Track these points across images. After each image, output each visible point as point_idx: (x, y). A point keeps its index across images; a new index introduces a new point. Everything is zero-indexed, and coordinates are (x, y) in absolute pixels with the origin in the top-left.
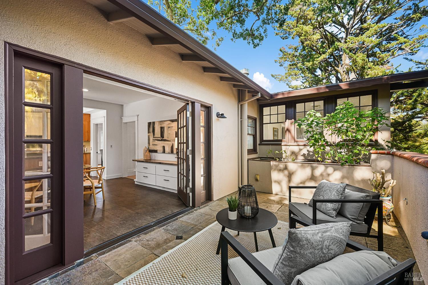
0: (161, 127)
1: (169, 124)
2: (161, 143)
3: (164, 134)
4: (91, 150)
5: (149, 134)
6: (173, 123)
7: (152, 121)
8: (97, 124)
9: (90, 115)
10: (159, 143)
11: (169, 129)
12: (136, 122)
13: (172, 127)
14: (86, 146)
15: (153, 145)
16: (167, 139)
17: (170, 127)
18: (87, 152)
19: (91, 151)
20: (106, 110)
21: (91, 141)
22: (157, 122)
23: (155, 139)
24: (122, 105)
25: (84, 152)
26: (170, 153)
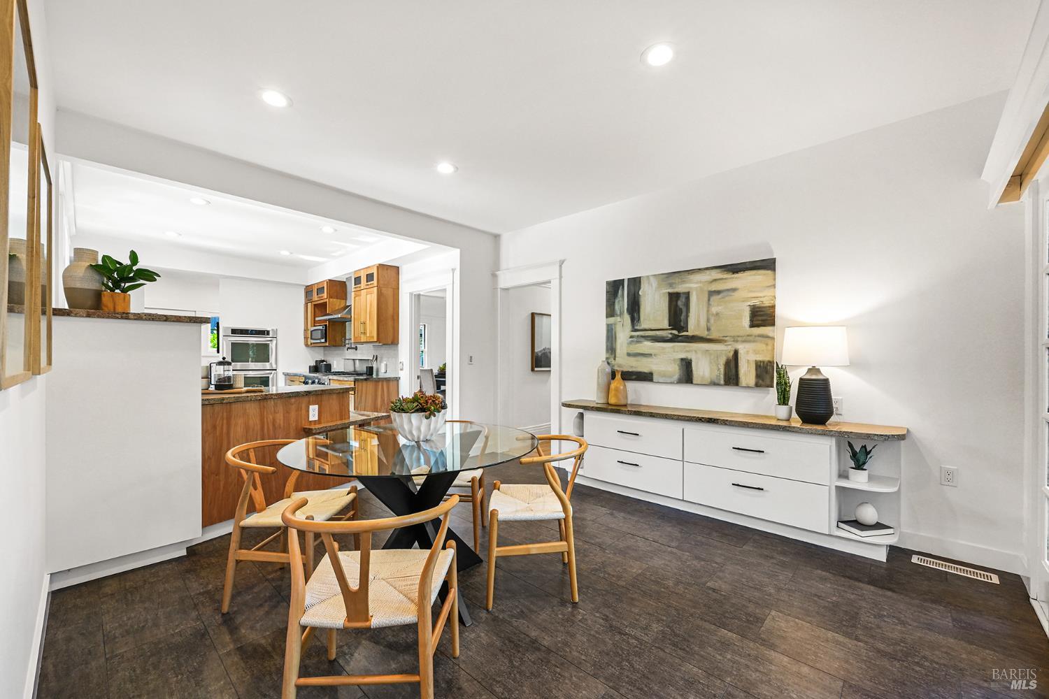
0: (670, 295)
1: (715, 280)
2: (673, 347)
3: (687, 316)
4: (402, 370)
5: (612, 320)
6: (736, 275)
7: (625, 276)
8: (419, 295)
9: (398, 268)
10: (664, 348)
11: (715, 298)
12: (555, 283)
13: (734, 290)
14: (384, 359)
15: (629, 355)
16: (703, 333)
17: (718, 292)
18: (387, 376)
19: (400, 372)
20: (458, 250)
21: (399, 345)
22: (652, 278)
23: (642, 337)
24: (497, 237)
25: (377, 375)
26: (722, 382)
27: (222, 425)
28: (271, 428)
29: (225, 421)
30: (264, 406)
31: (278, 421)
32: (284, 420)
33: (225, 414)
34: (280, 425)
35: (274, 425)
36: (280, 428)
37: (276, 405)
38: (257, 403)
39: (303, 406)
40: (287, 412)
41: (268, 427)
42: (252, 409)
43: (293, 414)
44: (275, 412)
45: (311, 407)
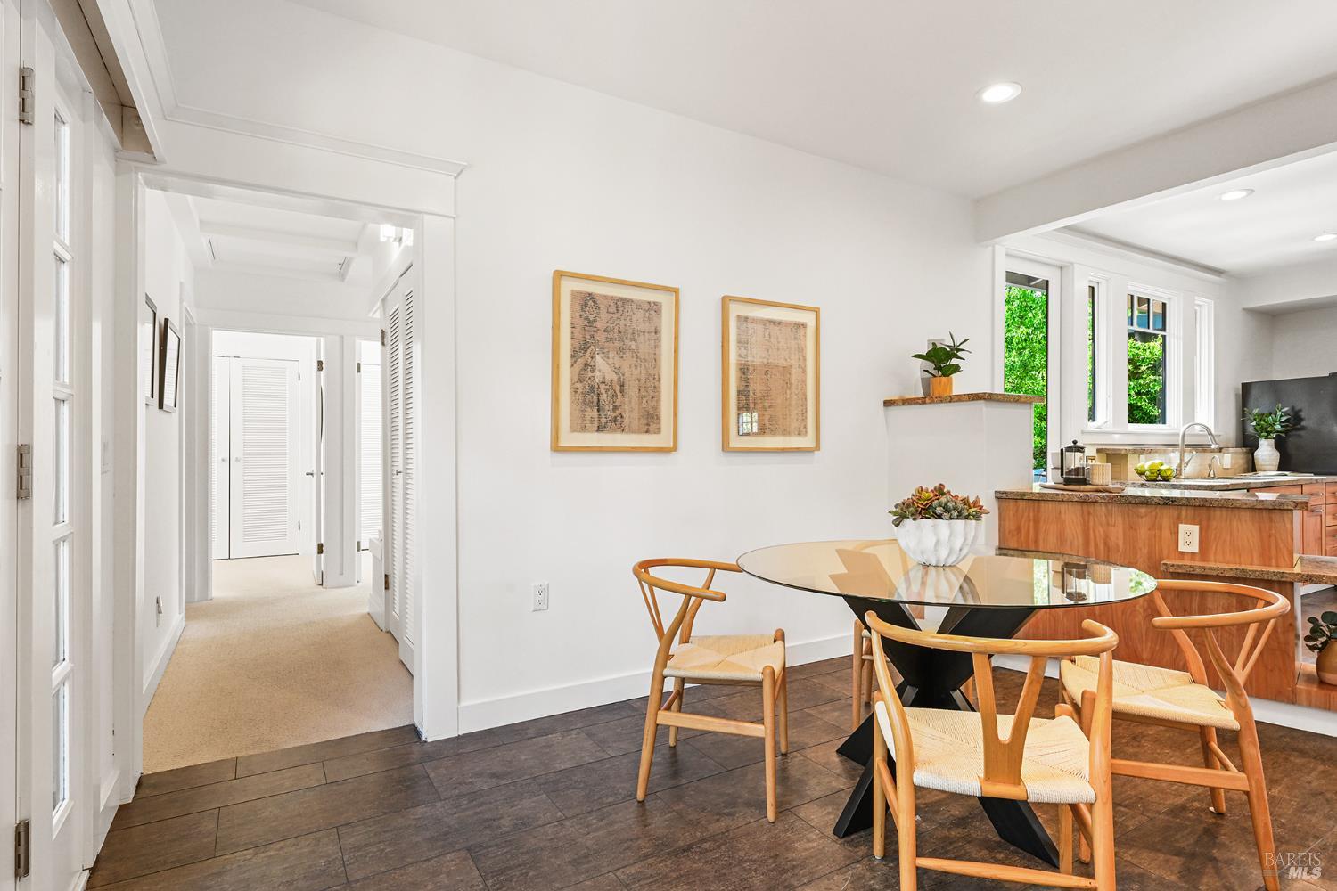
27: (1029, 526)
28: (1101, 547)
29: (1032, 524)
30: (1089, 513)
31: (1113, 539)
32: (1124, 539)
33: (1031, 515)
34: (1117, 545)
35: (1106, 544)
36: (1118, 551)
37: (1109, 514)
38: (1078, 507)
39: (1166, 523)
40: (1132, 527)
41: (1096, 545)
42: (1071, 515)
43: (1143, 533)
44: (1108, 524)
45: (1183, 527)
